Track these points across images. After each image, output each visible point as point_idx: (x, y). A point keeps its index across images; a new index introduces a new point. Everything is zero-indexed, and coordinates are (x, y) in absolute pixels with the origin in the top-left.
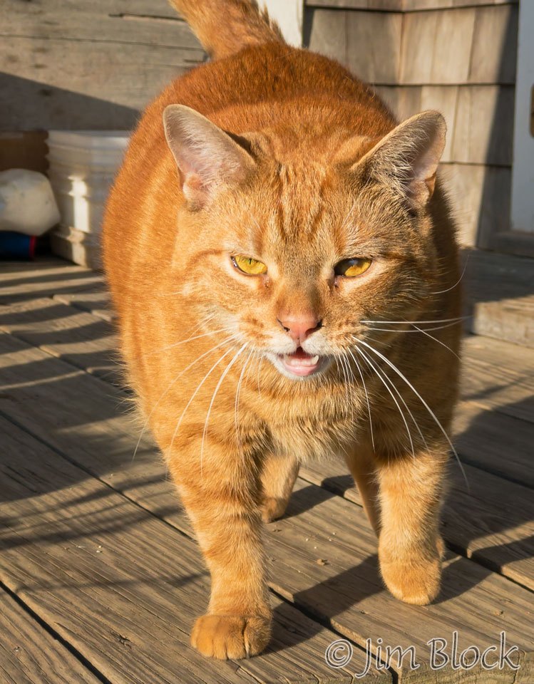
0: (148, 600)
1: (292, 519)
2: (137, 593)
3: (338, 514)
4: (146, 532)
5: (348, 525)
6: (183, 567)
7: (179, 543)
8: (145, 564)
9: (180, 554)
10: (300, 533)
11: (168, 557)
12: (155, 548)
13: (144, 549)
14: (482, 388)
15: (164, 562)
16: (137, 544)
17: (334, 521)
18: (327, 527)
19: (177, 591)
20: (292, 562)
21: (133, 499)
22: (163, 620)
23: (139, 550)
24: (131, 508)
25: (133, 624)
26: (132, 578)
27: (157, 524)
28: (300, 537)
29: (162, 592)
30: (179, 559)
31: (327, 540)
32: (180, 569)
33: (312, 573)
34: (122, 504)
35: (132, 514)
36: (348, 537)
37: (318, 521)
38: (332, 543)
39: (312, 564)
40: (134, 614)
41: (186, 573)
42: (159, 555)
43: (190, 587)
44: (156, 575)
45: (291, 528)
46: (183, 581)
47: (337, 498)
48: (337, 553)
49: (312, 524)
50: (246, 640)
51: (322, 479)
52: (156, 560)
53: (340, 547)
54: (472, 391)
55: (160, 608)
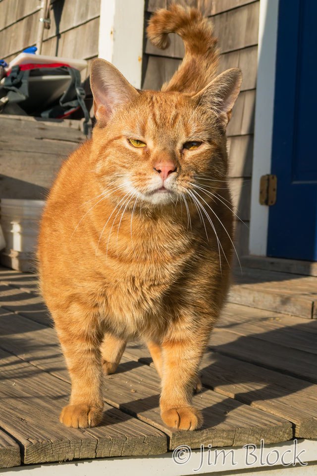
0: (39, 405)
1: (120, 374)
2: (32, 401)
3: (144, 372)
4: (40, 378)
5: (149, 377)
6: (58, 392)
7: (58, 382)
8: (38, 391)
9: (57, 387)
10: (123, 379)
11: (51, 388)
12: (44, 385)
13: (39, 385)
14: (228, 324)
15: (49, 390)
16: (34, 383)
17: (143, 375)
18: (138, 377)
19: (54, 402)
20: (118, 391)
21: (34, 365)
22: (46, 412)
23: (35, 385)
24: (33, 368)
25: (29, 414)
26: (30, 396)
27: (47, 375)
28: (123, 381)
29: (46, 402)
30: (57, 389)
31: (137, 383)
32: (57, 393)
33: (128, 395)
34: (29, 366)
35: (33, 371)
36: (149, 381)
37: (134, 375)
38: (141, 384)
39: (128, 392)
40: (30, 410)
41: (60, 395)
42: (46, 387)
43: (61, 400)
44: (43, 395)
45: (118, 378)
46: (57, 398)
47: (145, 366)
48: (142, 388)
49: (130, 376)
50: (89, 418)
51: (138, 358)
52: (44, 389)
53: (144, 385)
54: (222, 325)
55: (44, 408)
